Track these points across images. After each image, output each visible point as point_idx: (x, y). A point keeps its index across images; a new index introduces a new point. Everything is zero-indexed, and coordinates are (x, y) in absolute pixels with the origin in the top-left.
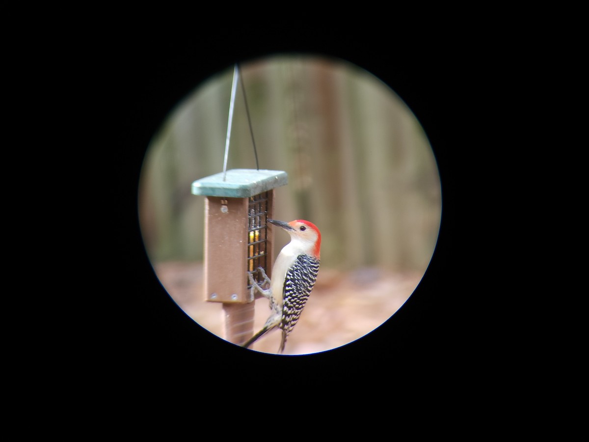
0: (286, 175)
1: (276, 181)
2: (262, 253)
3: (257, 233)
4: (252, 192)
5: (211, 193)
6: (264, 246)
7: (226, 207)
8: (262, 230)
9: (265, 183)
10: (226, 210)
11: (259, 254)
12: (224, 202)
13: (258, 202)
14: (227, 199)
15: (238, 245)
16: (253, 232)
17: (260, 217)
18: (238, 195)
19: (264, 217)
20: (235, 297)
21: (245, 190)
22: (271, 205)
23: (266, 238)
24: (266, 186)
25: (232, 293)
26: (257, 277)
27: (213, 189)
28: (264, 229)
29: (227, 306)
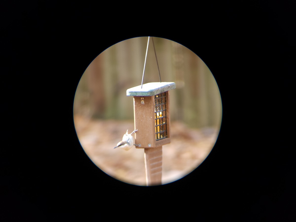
0: (175, 84)
1: (169, 87)
2: (164, 123)
3: (161, 113)
4: (155, 93)
5: (135, 94)
6: (165, 119)
7: (143, 101)
8: (163, 112)
9: (163, 88)
10: (144, 103)
11: (163, 123)
12: (142, 98)
13: (160, 98)
14: (143, 97)
15: (150, 119)
16: (158, 113)
17: (162, 105)
18: (149, 95)
19: (165, 105)
20: (149, 145)
21: (151, 92)
22: (168, 99)
23: (166, 115)
24: (163, 90)
25: (148, 143)
26: (162, 135)
27: (136, 92)
28: (165, 111)
29: (146, 150)
